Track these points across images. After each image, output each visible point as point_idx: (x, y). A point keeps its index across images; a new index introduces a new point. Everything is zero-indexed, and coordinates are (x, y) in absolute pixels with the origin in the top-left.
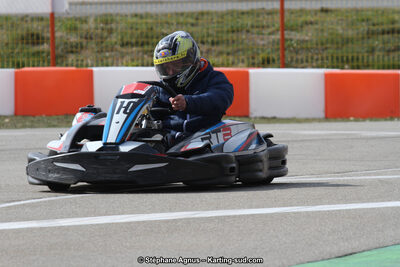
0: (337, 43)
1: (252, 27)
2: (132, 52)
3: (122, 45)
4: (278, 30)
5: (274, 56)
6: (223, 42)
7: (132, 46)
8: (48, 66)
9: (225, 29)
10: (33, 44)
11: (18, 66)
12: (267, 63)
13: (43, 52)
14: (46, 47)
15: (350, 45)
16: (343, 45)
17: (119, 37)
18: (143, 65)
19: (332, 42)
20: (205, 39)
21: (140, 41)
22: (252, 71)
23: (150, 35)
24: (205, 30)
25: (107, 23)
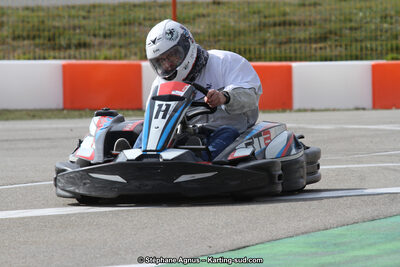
0: (229, 35)
1: (144, 19)
2: (24, 46)
3: (14, 39)
6: (115, 35)
7: (24, 39)
9: (117, 22)
15: (242, 37)
16: (235, 37)
17: (11, 31)
18: (35, 59)
19: (224, 35)
20: (97, 32)
21: (32, 34)
22: (145, 64)
23: (41, 28)
24: (97, 23)
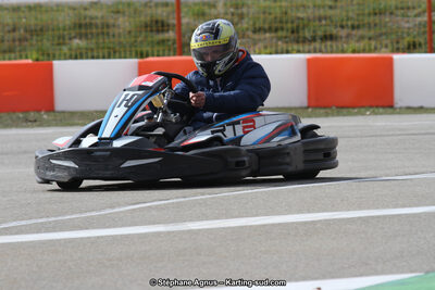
1: (397, 8)
2: (265, 39)
3: (254, 32)
4: (424, 12)
5: (421, 40)
6: (364, 26)
7: (265, 31)
8: (174, 55)
9: (366, 11)
10: (158, 31)
11: (142, 55)
12: (412, 48)
13: (168, 40)
14: (171, 35)
17: (251, 23)
18: (277, 53)
20: (344, 23)
21: (274, 25)
22: (397, 57)
23: (284, 19)
24: (344, 14)
25: (237, 8)
